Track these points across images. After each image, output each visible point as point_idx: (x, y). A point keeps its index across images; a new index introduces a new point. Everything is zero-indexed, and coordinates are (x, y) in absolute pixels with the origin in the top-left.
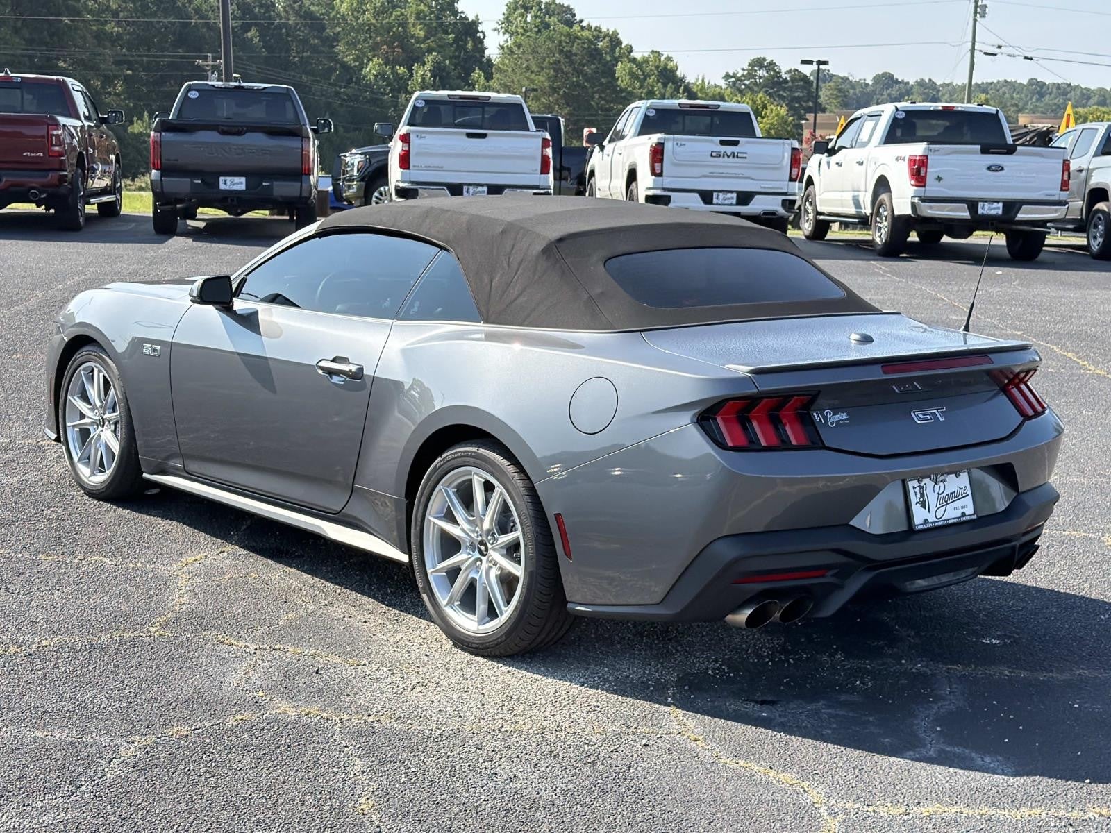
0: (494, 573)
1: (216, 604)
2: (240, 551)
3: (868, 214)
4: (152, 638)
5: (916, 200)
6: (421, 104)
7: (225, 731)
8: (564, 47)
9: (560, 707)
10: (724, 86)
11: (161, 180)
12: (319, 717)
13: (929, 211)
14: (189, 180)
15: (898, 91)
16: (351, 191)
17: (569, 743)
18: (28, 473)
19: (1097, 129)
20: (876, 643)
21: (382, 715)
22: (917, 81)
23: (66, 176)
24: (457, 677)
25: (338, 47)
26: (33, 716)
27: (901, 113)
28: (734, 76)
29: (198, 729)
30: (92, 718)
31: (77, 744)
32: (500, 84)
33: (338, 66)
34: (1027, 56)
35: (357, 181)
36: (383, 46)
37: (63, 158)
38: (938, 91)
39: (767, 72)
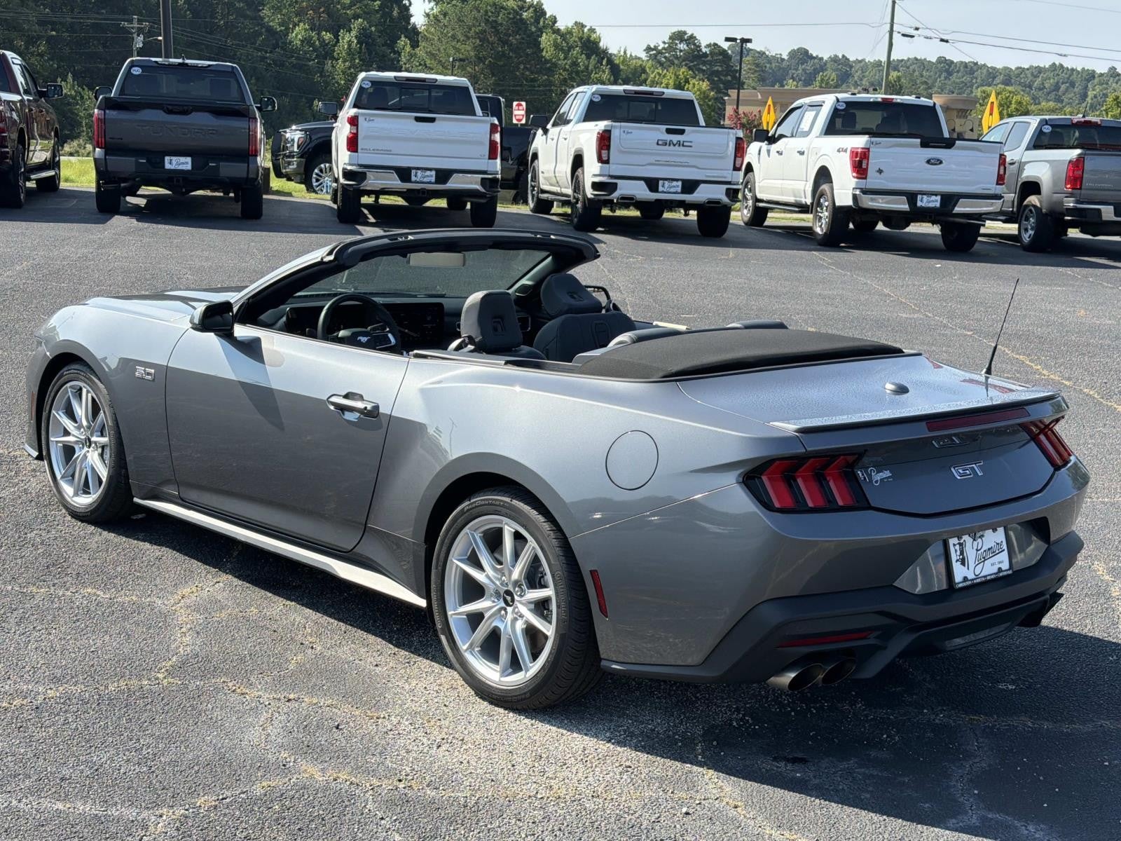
0: (520, 625)
1: (221, 645)
2: (236, 581)
3: (809, 203)
4: (161, 686)
5: (858, 192)
6: (367, 85)
7: (254, 801)
8: (489, 17)
9: (592, 767)
10: (645, 58)
11: (105, 159)
12: (348, 783)
13: (870, 203)
14: (134, 159)
15: (812, 66)
16: (291, 167)
17: (609, 812)
18: (4, 489)
19: (1029, 123)
20: (894, 689)
21: (413, 780)
22: (830, 57)
23: (8, 152)
24: (481, 732)
25: (264, 11)
26: (52, 784)
27: (842, 103)
28: (655, 48)
29: (225, 799)
30: (113, 786)
31: (103, 818)
32: (426, 53)
33: (264, 30)
34: (943, 38)
35: (297, 158)
36: (309, 11)
37: (4, 135)
38: (851, 67)
39: (688, 46)
